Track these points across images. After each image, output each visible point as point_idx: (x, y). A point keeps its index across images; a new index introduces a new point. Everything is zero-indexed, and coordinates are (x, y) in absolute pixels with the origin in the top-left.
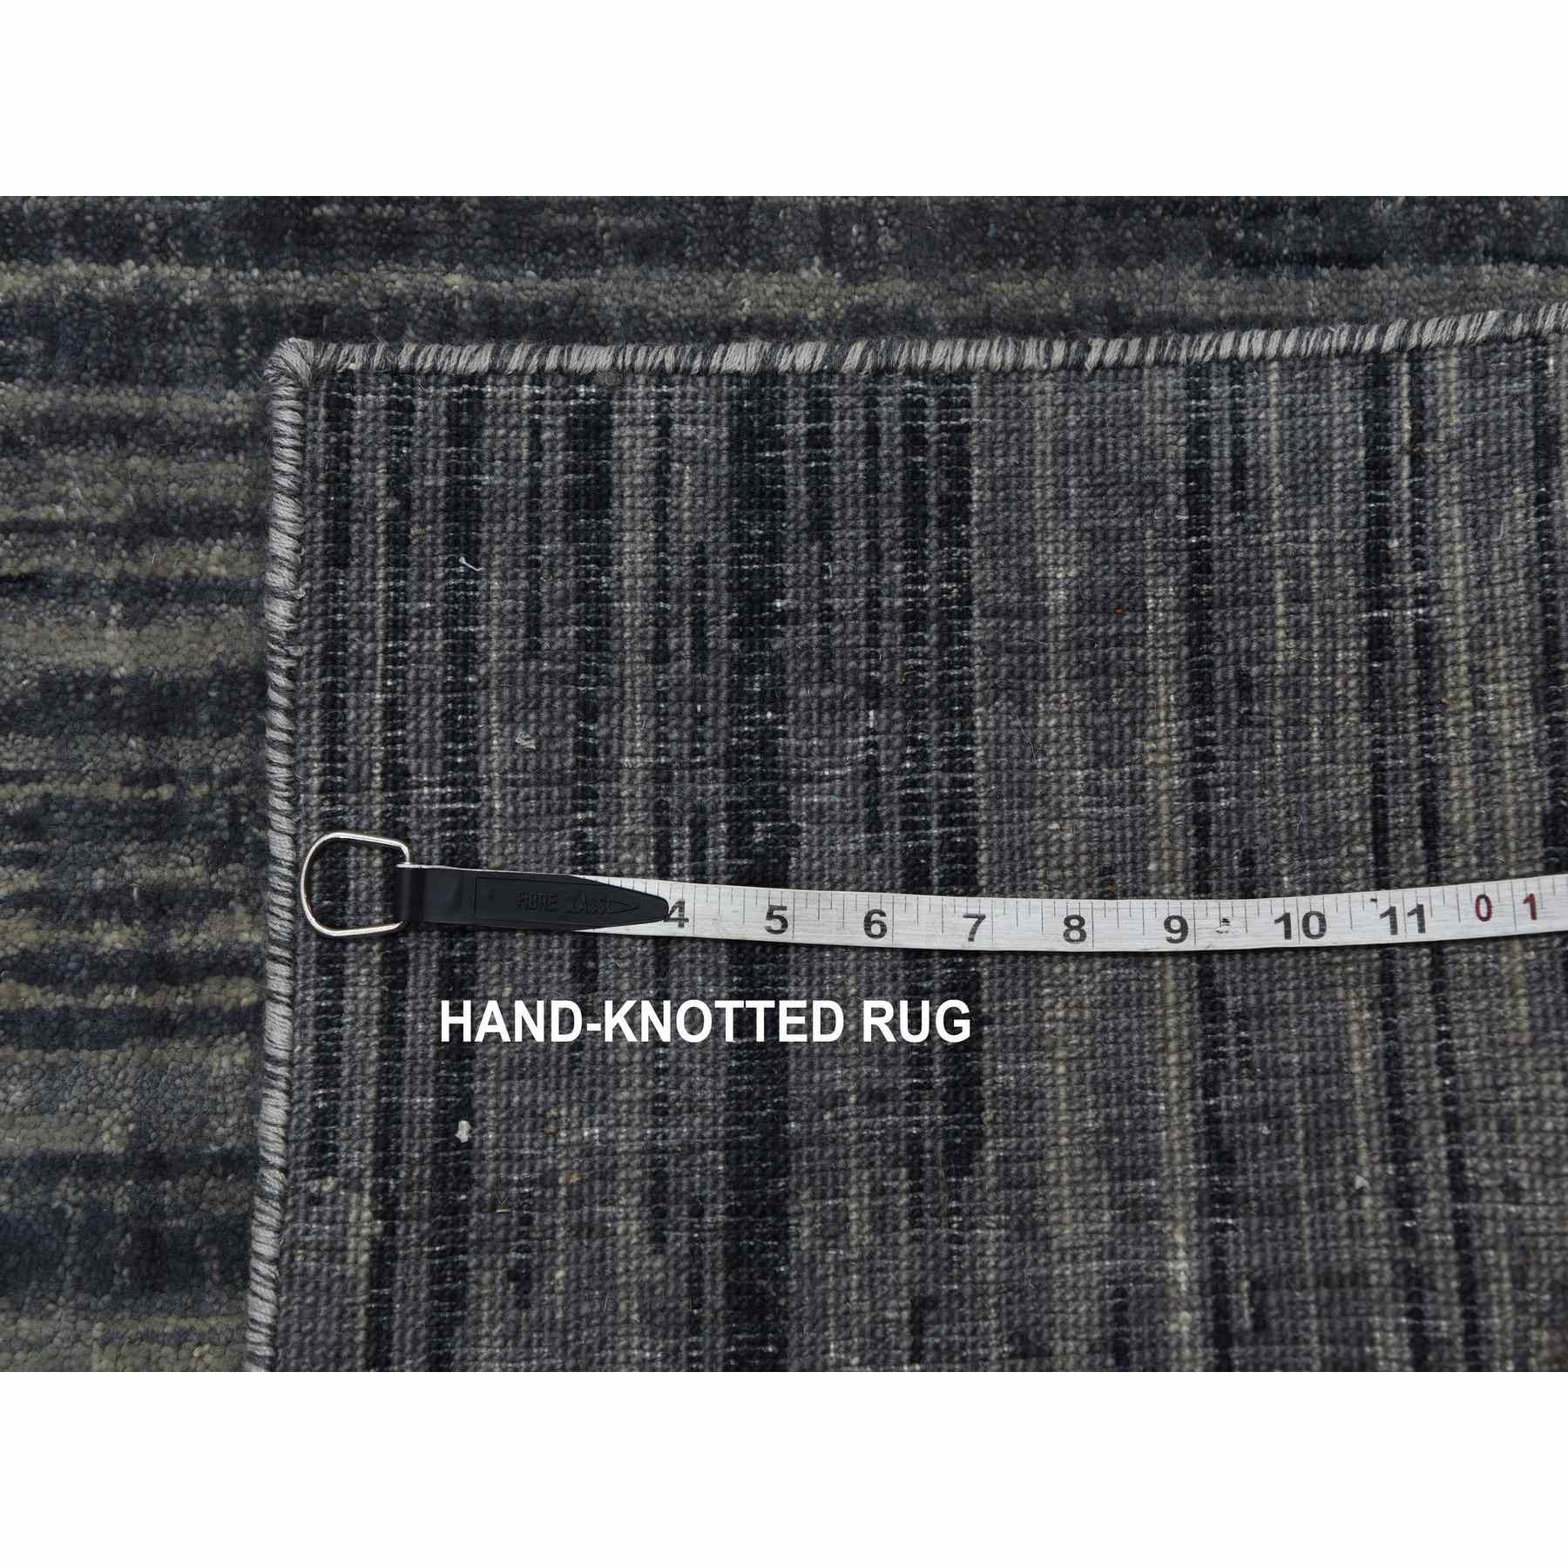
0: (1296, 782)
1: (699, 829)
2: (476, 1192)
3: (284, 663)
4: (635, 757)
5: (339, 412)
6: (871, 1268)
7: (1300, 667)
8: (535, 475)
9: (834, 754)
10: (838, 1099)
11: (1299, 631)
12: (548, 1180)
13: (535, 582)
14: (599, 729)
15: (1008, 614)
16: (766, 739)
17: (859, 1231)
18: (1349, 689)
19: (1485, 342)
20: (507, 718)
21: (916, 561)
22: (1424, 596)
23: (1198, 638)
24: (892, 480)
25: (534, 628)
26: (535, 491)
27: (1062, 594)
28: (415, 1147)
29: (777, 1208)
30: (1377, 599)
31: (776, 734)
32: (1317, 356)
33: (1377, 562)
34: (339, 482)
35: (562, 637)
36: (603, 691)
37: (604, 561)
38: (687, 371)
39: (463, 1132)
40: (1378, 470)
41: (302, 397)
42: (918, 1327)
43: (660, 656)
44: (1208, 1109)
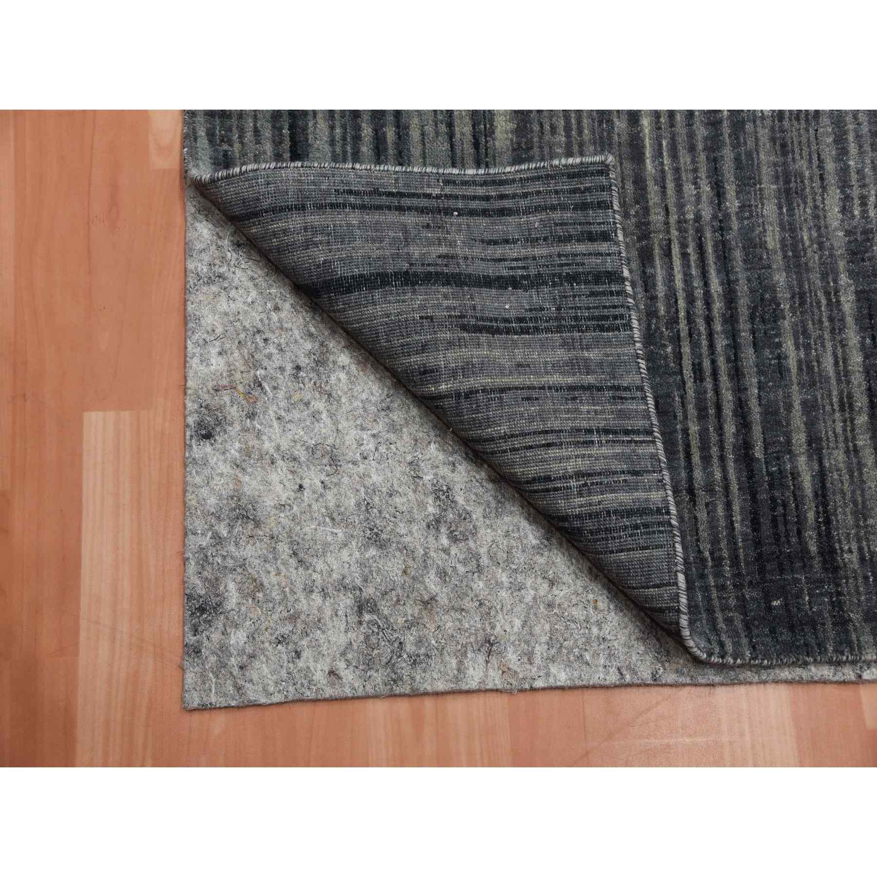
0: (555, 411)
1: (524, 268)
2: (444, 217)
3: (546, 165)
4: (538, 251)
5: (600, 173)
6: (439, 305)
7: (581, 413)
8: (593, 223)
9: (544, 299)
10: (472, 299)
11: (588, 412)
12: (448, 233)
13: (571, 224)
14: (541, 242)
15: (581, 342)
16: (545, 283)
17: (446, 303)
18: (577, 424)
19: (659, 459)
20: (541, 220)
21: (589, 319)
22: (600, 442)
23: (584, 388)
24: (606, 312)
25: (561, 224)
26: (590, 224)
27: (587, 355)
28: (451, 203)
29: (448, 284)
30: (598, 431)
31: (546, 285)
32: (650, 417)
33: (607, 432)
34: (586, 174)
35: (560, 231)
36: (550, 242)
37: (578, 241)
38: (621, 260)
39: (456, 213)
40: (627, 432)
41: (603, 163)
42: (427, 318)
43: (559, 255)
44: (479, 390)
